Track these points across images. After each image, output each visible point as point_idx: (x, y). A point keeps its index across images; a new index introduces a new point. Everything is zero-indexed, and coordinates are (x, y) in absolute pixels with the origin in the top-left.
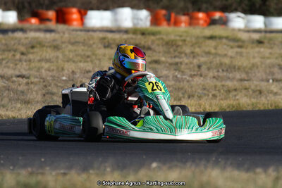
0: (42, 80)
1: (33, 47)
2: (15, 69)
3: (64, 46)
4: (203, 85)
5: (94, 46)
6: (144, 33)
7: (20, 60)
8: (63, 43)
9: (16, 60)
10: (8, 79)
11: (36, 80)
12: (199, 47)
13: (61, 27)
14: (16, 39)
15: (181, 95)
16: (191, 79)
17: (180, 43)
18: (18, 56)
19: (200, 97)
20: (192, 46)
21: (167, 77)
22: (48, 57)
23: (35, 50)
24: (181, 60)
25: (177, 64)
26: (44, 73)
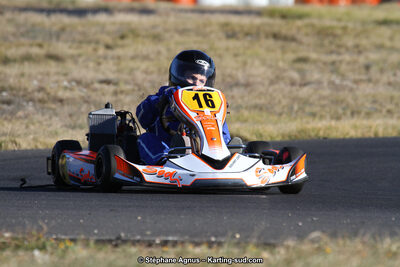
0: (136, 88)
1: (122, 37)
2: (97, 71)
3: (167, 35)
4: (373, 96)
5: (213, 36)
6: (284, 15)
7: (105, 58)
8: (167, 31)
9: (99, 57)
10: (87, 86)
11: (129, 87)
12: (367, 37)
13: (164, 6)
14: (98, 24)
15: (340, 111)
16: (355, 86)
17: (339, 32)
18: (101, 51)
19: (368, 115)
20: (357, 35)
21: (319, 83)
22: (145, 53)
23: (127, 41)
24: (340, 58)
25: (333, 63)
26: (139, 76)
